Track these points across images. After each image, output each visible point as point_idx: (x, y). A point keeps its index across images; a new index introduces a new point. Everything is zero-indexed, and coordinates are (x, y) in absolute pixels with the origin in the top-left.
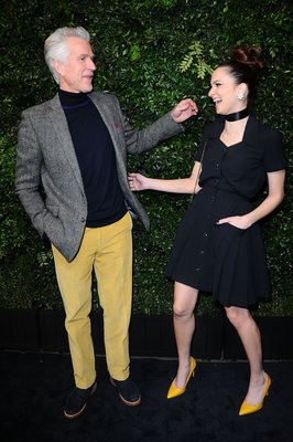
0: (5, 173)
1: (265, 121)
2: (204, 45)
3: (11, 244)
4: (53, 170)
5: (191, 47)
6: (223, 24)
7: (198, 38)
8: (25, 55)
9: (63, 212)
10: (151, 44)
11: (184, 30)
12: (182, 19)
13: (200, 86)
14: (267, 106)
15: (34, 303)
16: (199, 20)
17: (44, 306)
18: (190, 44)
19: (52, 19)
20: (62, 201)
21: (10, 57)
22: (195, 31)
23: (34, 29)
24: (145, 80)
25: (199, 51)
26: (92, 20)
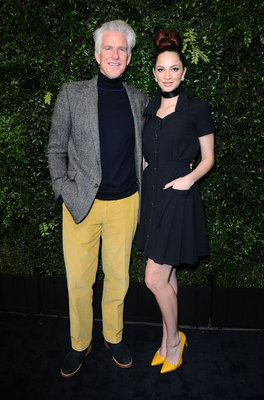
0: (11, 149)
1: (255, 104)
2: (198, 32)
3: (15, 215)
4: (77, 138)
5: (186, 35)
6: (216, 12)
7: (192, 26)
8: (30, 41)
9: (80, 176)
10: (149, 32)
11: (179, 19)
12: (178, 8)
13: (193, 71)
14: (257, 90)
15: (36, 270)
16: (193, 8)
17: (44, 272)
18: (185, 32)
19: (56, 8)
20: (80, 167)
21: (17, 43)
22: (189, 19)
23: (40, 18)
24: (142, 65)
25: (193, 38)
26: (94, 9)
